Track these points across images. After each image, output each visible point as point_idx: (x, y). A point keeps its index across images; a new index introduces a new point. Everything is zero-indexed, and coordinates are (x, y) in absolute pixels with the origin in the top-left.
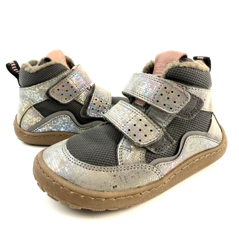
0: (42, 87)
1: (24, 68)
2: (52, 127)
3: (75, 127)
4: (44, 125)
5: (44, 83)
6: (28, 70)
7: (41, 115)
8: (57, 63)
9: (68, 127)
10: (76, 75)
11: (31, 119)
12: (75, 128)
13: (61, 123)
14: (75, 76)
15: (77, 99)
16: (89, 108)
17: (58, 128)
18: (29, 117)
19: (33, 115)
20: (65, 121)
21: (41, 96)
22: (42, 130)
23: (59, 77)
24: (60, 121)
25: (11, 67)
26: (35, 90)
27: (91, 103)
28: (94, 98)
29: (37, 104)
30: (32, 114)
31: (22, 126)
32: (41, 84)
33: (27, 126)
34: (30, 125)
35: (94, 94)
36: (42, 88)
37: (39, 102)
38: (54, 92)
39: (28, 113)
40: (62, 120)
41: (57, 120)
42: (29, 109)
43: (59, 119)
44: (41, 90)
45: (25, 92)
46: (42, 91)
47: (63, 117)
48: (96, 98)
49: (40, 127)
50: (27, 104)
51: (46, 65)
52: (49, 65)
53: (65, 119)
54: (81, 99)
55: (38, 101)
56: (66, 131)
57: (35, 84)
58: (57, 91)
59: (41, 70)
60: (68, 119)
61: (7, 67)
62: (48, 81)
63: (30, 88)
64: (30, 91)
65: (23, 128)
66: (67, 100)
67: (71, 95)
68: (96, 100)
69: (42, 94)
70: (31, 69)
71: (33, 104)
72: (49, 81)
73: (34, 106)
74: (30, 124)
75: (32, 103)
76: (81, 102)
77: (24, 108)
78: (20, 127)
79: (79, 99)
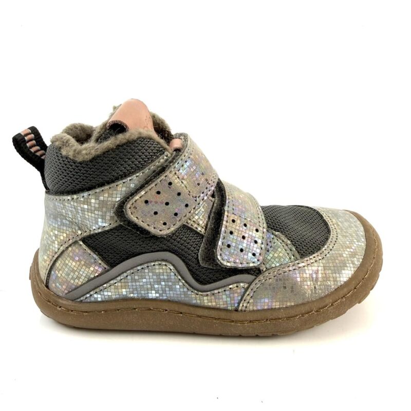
0: (106, 195)
1: (60, 148)
2: (128, 290)
3: (185, 290)
4: (108, 285)
5: (112, 185)
6: (71, 154)
7: (100, 262)
8: (142, 136)
9: (167, 289)
10: (188, 164)
11: (76, 271)
12: (185, 294)
13: (152, 280)
14: (185, 166)
15: (189, 221)
16: (220, 243)
17: (143, 292)
18: (70, 264)
19: (80, 261)
20: (162, 277)
21: (103, 218)
22: (103, 297)
23: (146, 171)
24: (147, 277)
25: (25, 142)
26: (89, 204)
27: (223, 229)
28: (227, 216)
29: (91, 237)
30: (77, 259)
31: (52, 285)
32: (103, 188)
33: (64, 287)
34: (73, 284)
35: (226, 208)
36: (106, 199)
37: (96, 232)
38: (135, 208)
39: (69, 256)
40: (154, 274)
41: (140, 274)
42: (70, 245)
43: (146, 271)
44: (103, 204)
45: (62, 206)
46: (107, 204)
47: (157, 267)
48: (232, 217)
49: (97, 290)
50: (65, 235)
51: (118, 142)
52: (125, 141)
53: (161, 271)
54: (197, 220)
55: (94, 228)
56: (161, 298)
57: (89, 189)
58: (144, 204)
59: (104, 153)
60: (169, 271)
61: (14, 145)
62: (121, 182)
63: (75, 197)
64: (75, 204)
65: (55, 290)
66: (167, 226)
67: (176, 214)
68: (233, 221)
69: (106, 212)
70: (79, 152)
71: (83, 236)
72: (124, 181)
73: (84, 240)
74: (72, 281)
75: (79, 232)
76: (199, 229)
77: (56, 242)
78: (47, 286)
79: (194, 221)
